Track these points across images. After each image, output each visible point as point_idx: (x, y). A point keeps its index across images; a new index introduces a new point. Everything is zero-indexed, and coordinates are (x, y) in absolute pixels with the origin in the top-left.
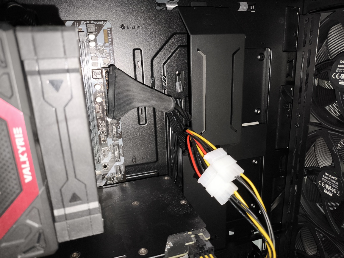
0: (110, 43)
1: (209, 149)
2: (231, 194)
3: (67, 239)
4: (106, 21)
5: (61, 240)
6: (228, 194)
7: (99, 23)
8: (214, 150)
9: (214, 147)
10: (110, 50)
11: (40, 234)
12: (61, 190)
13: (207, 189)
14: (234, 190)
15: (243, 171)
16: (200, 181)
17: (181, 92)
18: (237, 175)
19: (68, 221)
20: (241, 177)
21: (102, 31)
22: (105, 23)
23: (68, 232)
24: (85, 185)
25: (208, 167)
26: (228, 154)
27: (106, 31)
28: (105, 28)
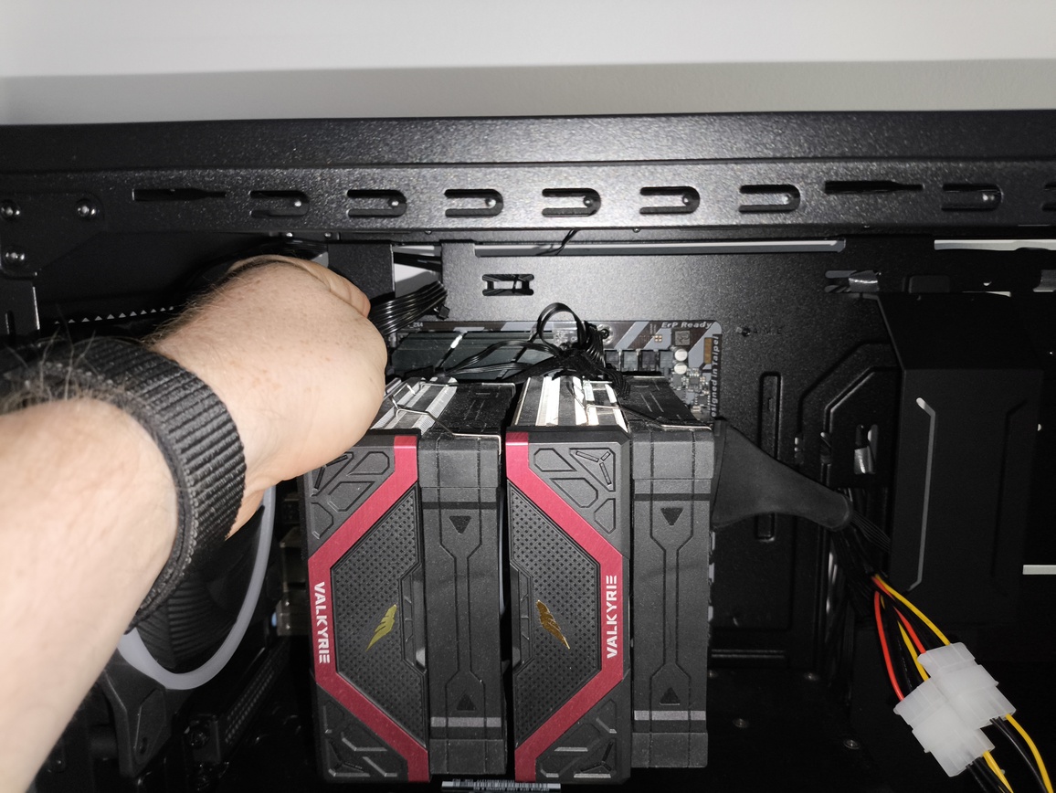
0: (714, 363)
1: (931, 643)
2: (976, 758)
3: (646, 764)
4: (712, 321)
5: (636, 764)
6: (969, 754)
7: (697, 325)
8: (944, 645)
9: (944, 639)
10: (713, 378)
11: (610, 747)
12: (651, 679)
13: (918, 733)
14: (984, 748)
15: (1014, 710)
16: (900, 709)
17: (867, 474)
18: (996, 717)
19: (654, 734)
20: (1007, 722)
21: (701, 341)
22: (709, 325)
23: (650, 752)
24: (690, 677)
25: (923, 681)
26: (978, 662)
27: (710, 341)
28: (708, 334)
